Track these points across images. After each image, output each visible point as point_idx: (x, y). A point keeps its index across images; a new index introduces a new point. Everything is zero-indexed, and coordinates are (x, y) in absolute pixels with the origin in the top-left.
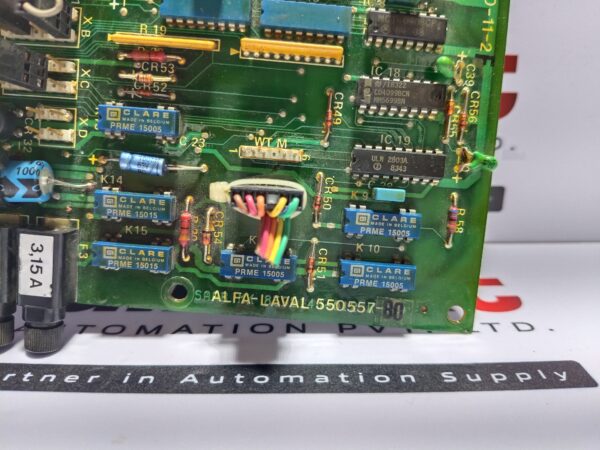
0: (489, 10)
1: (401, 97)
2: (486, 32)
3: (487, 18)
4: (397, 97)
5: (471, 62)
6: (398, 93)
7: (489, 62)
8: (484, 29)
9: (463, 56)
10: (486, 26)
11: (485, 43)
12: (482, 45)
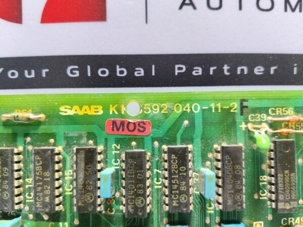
0: (203, 108)
1: (290, 177)
2: (222, 108)
3: (210, 109)
4: (290, 180)
5: (247, 118)
6: (287, 179)
7: (245, 104)
8: (220, 111)
9: (243, 126)
10: (216, 109)
11: (231, 108)
12: (232, 111)
